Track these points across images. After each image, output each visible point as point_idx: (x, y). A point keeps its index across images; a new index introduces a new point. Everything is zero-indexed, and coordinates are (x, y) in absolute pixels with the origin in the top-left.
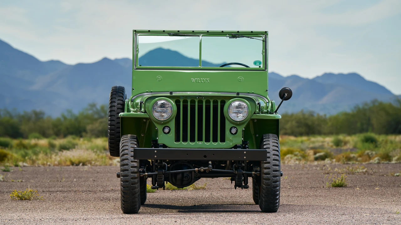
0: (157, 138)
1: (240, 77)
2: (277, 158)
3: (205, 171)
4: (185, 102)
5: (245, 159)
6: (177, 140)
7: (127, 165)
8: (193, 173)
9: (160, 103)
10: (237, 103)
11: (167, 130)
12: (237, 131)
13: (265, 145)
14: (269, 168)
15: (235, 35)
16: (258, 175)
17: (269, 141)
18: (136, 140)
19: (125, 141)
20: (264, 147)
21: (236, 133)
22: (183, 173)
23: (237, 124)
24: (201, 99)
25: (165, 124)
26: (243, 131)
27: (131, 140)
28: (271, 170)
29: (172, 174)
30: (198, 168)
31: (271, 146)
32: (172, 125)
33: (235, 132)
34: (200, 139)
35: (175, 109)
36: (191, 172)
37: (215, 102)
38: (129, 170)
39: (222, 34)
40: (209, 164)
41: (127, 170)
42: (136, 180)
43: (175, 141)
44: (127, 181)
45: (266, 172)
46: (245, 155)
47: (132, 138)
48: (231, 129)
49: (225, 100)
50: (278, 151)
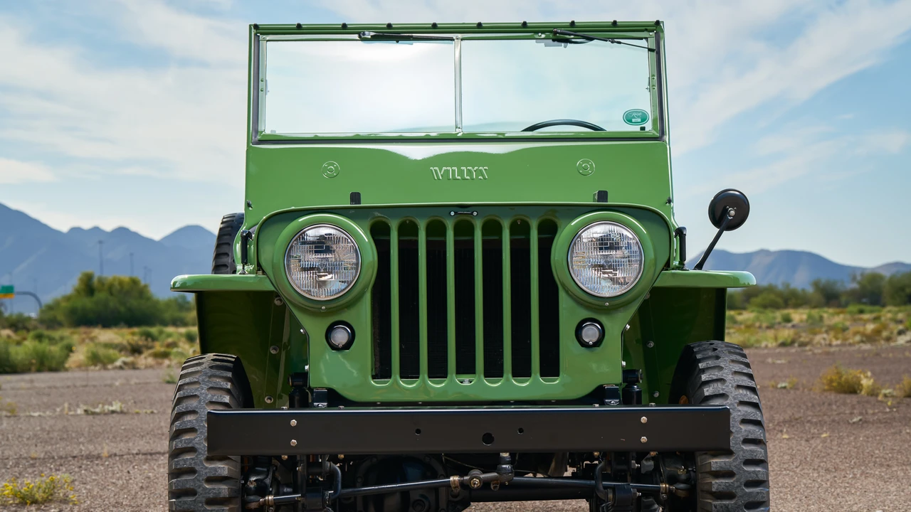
0: (307, 367)
1: (583, 162)
2: (754, 432)
3: (486, 484)
4: (408, 229)
5: (645, 443)
6: (382, 372)
7: (192, 471)
8: (443, 491)
9: (312, 234)
10: (598, 231)
11: (340, 337)
12: (603, 333)
13: (707, 383)
14: (730, 474)
15: (563, 34)
16: (682, 494)
17: (720, 368)
18: (229, 374)
19: (187, 380)
20: (706, 394)
21: (598, 343)
22: (405, 493)
23: (598, 307)
24: (468, 218)
25: (334, 312)
26: (624, 333)
27: (210, 377)
28: (737, 481)
29: (367, 497)
30: (461, 475)
31: (728, 387)
32: (363, 316)
33: (595, 340)
34: (466, 367)
35: (371, 259)
36: (435, 489)
37: (520, 229)
38: (200, 490)
39: (525, 30)
40: (502, 461)
41: (192, 493)
43: (374, 377)
45: (721, 489)
46: (644, 429)
47: (218, 366)
48: (579, 329)
49: (556, 220)
50: (756, 406)
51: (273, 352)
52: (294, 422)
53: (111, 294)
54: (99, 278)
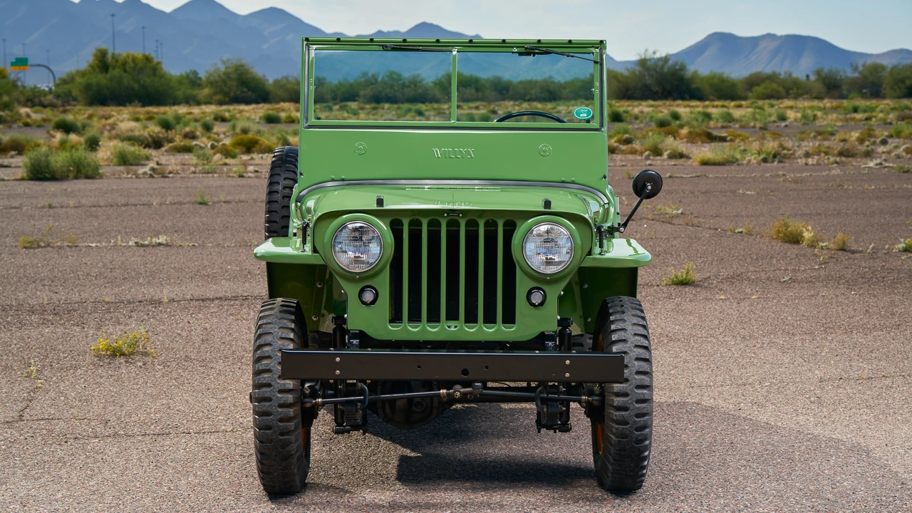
0: (346, 316)
1: (544, 146)
2: (644, 366)
3: (464, 394)
4: (415, 225)
5: (568, 378)
6: (396, 318)
7: (269, 385)
8: (435, 398)
10: (544, 228)
11: (368, 296)
12: (545, 297)
13: (615, 331)
14: (626, 395)
15: (532, 49)
16: (596, 403)
17: (624, 321)
18: (293, 317)
19: (265, 321)
20: (613, 339)
21: (542, 304)
22: (410, 399)
23: (542, 281)
24: (456, 218)
25: (364, 280)
26: (559, 297)
27: (280, 319)
28: (631, 399)
29: (384, 401)
30: (448, 389)
31: (628, 335)
32: (383, 283)
33: (539, 302)
34: (453, 315)
35: (389, 241)
36: (432, 397)
37: (491, 225)
38: (274, 398)
39: (504, 46)
41: (269, 399)
42: (292, 425)
43: (391, 322)
44: (268, 428)
45: (619, 404)
46: (568, 368)
47: (285, 309)
48: (529, 293)
49: (515, 220)
50: (646, 348)
51: (319, 286)
52: (338, 359)
53: (125, 71)
54: (113, 54)
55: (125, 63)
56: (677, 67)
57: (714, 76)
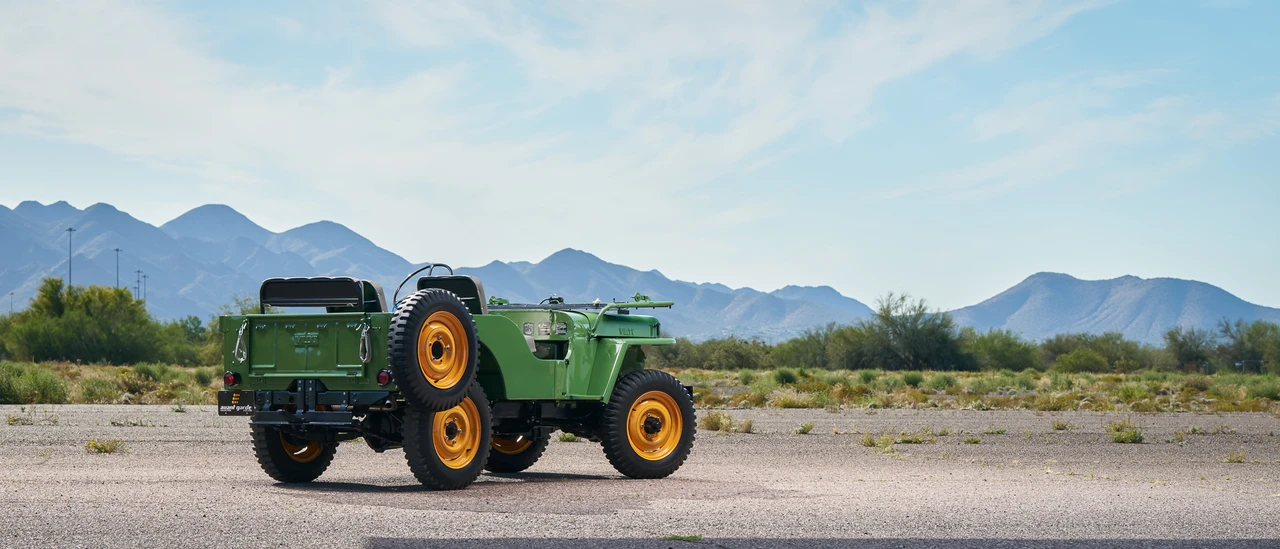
54: (70, 288)
55: (88, 302)
56: (938, 322)
57: (996, 337)
